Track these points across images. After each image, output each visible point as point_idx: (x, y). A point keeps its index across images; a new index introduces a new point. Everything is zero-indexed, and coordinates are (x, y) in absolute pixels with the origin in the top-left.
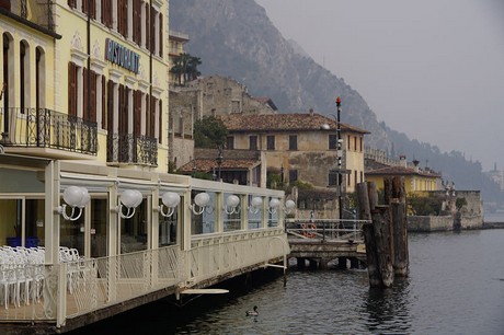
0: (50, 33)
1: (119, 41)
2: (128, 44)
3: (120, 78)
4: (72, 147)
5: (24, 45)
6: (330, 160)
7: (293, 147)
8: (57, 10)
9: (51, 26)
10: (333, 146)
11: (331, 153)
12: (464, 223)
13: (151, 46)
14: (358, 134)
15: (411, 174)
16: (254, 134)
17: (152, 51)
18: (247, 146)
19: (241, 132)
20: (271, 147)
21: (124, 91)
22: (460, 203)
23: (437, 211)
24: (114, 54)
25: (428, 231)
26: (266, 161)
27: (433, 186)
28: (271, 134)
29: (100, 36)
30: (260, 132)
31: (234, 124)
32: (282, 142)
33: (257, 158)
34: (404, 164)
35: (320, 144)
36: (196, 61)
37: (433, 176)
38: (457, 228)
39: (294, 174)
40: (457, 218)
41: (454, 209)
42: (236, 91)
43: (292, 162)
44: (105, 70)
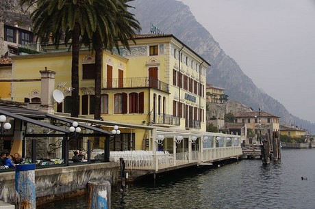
0: (167, 93)
1: (190, 93)
2: (192, 94)
3: (190, 104)
4: (172, 124)
5: (159, 96)
6: (268, 126)
7: (256, 122)
8: (170, 86)
9: (168, 91)
10: (269, 122)
11: (268, 124)
12: (312, 146)
13: (200, 95)
14: (277, 118)
15: (295, 130)
16: (243, 118)
17: (201, 96)
18: (241, 122)
19: (240, 118)
20: (249, 122)
21: (191, 108)
22: (311, 140)
23: (304, 142)
24: (188, 97)
25: (300, 148)
26: (247, 126)
27: (303, 134)
28: (249, 118)
29: (183, 92)
30: (246, 117)
31: (238, 115)
32: (252, 121)
33: (244, 125)
34: (293, 127)
35: (264, 121)
36: (227, 96)
37: (304, 131)
38: (310, 147)
39: (256, 131)
40: (310, 144)
41: (309, 141)
42: (239, 105)
43: (256, 126)
44: (185, 102)
